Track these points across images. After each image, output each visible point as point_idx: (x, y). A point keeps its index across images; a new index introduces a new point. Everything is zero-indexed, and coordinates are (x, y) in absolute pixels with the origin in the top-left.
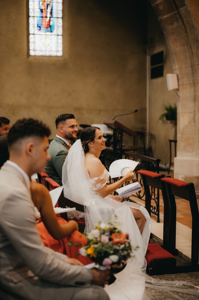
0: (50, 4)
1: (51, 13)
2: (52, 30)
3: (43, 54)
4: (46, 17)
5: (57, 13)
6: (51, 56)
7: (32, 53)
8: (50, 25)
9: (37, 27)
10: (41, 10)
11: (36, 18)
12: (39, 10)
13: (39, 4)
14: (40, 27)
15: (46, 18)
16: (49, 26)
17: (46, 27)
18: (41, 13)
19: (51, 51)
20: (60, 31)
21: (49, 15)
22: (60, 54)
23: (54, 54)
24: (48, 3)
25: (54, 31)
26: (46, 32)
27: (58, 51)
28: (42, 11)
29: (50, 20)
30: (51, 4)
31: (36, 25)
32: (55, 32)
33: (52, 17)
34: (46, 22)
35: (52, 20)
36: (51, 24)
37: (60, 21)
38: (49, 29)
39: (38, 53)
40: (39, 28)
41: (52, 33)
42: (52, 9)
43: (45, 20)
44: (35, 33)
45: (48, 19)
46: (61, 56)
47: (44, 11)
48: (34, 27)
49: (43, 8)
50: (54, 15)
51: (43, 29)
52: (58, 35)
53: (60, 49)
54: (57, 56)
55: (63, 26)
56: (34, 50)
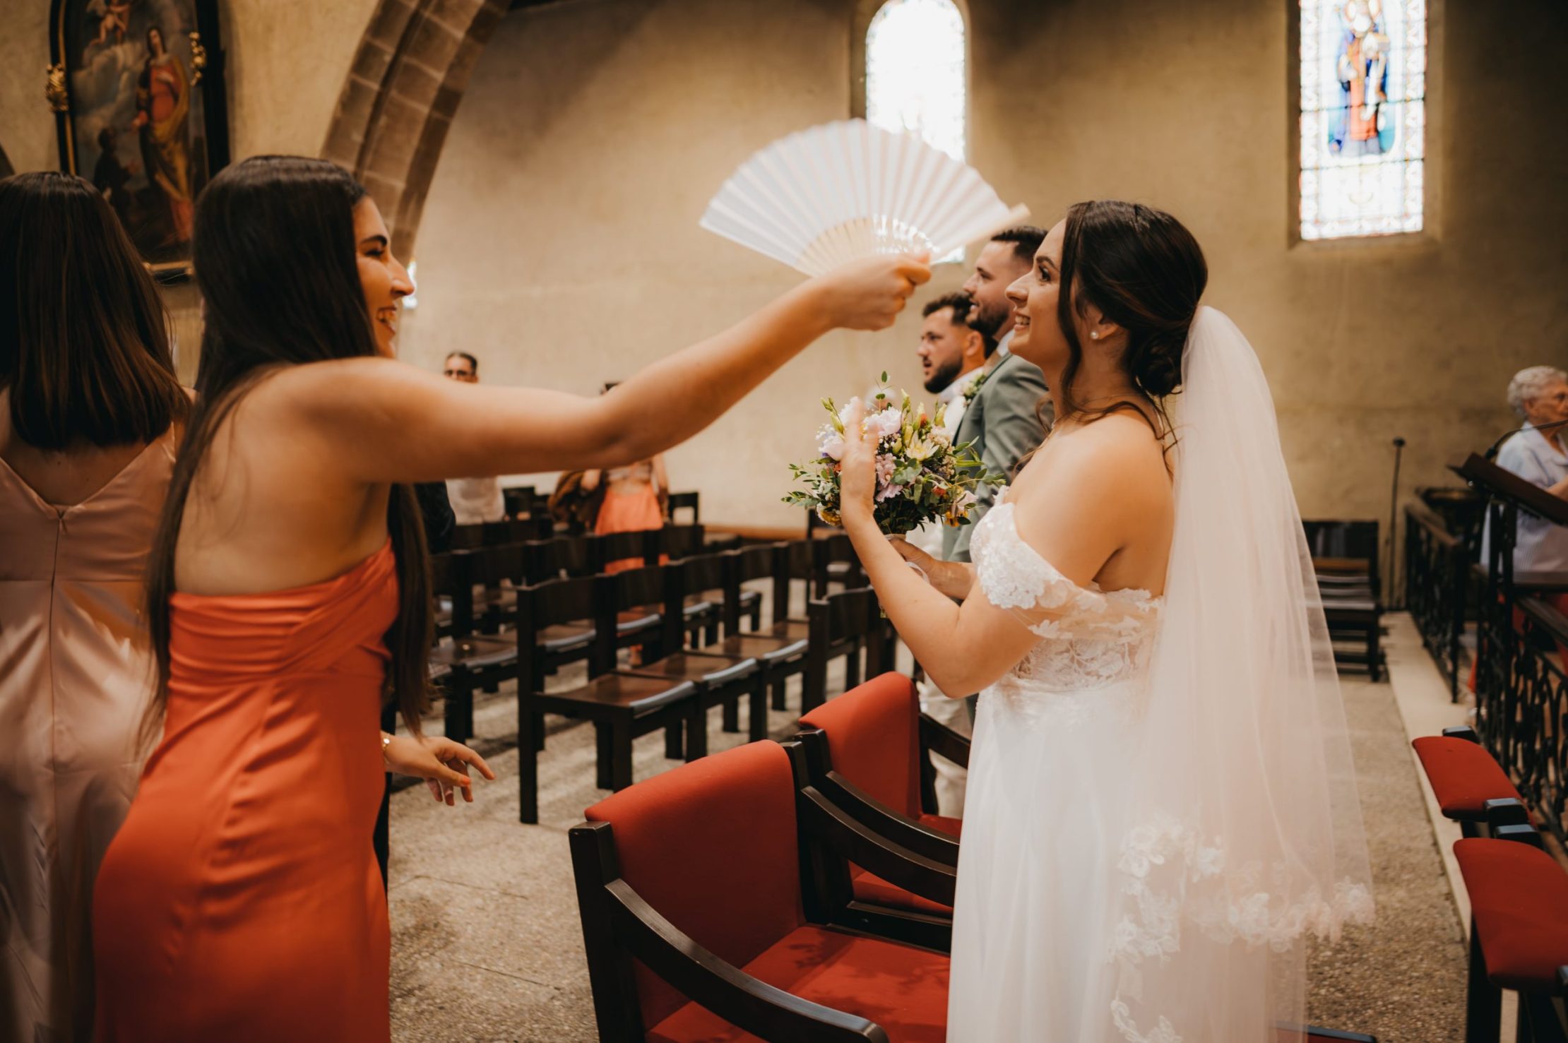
0: (1378, 60)
1: (1383, 88)
2: (1385, 145)
3: (1352, 230)
4: (1364, 104)
5: (1405, 86)
6: (1379, 237)
7: (1309, 232)
8: (1376, 131)
9: (1330, 141)
10: (1343, 84)
11: (1325, 116)
12: (1339, 86)
13: (1338, 64)
14: (1339, 142)
15: (1363, 107)
16: (1372, 133)
17: (1360, 140)
18: (1344, 92)
19: (1379, 219)
20: (1416, 146)
21: (1372, 97)
22: (1414, 223)
23: (1391, 226)
24: (1371, 55)
25: (1390, 147)
26: (1360, 155)
27: (1406, 215)
28: (1347, 87)
29: (1377, 112)
30: (1382, 57)
31: (1325, 139)
32: (1394, 152)
33: (1386, 101)
34: (1360, 120)
35: (1384, 113)
36: (1381, 126)
37: (1417, 110)
38: (1373, 143)
39: (1331, 231)
40: (1336, 146)
41: (1385, 157)
42: (1385, 76)
43: (1359, 113)
44: (1323, 163)
45: (1370, 110)
46: (1417, 233)
47: (1353, 86)
48: (1317, 146)
49: (1350, 75)
50: (1394, 90)
51: (1350, 145)
52: (1406, 160)
53: (1416, 206)
54: (1403, 235)
55: (1427, 128)
56: (1317, 222)
